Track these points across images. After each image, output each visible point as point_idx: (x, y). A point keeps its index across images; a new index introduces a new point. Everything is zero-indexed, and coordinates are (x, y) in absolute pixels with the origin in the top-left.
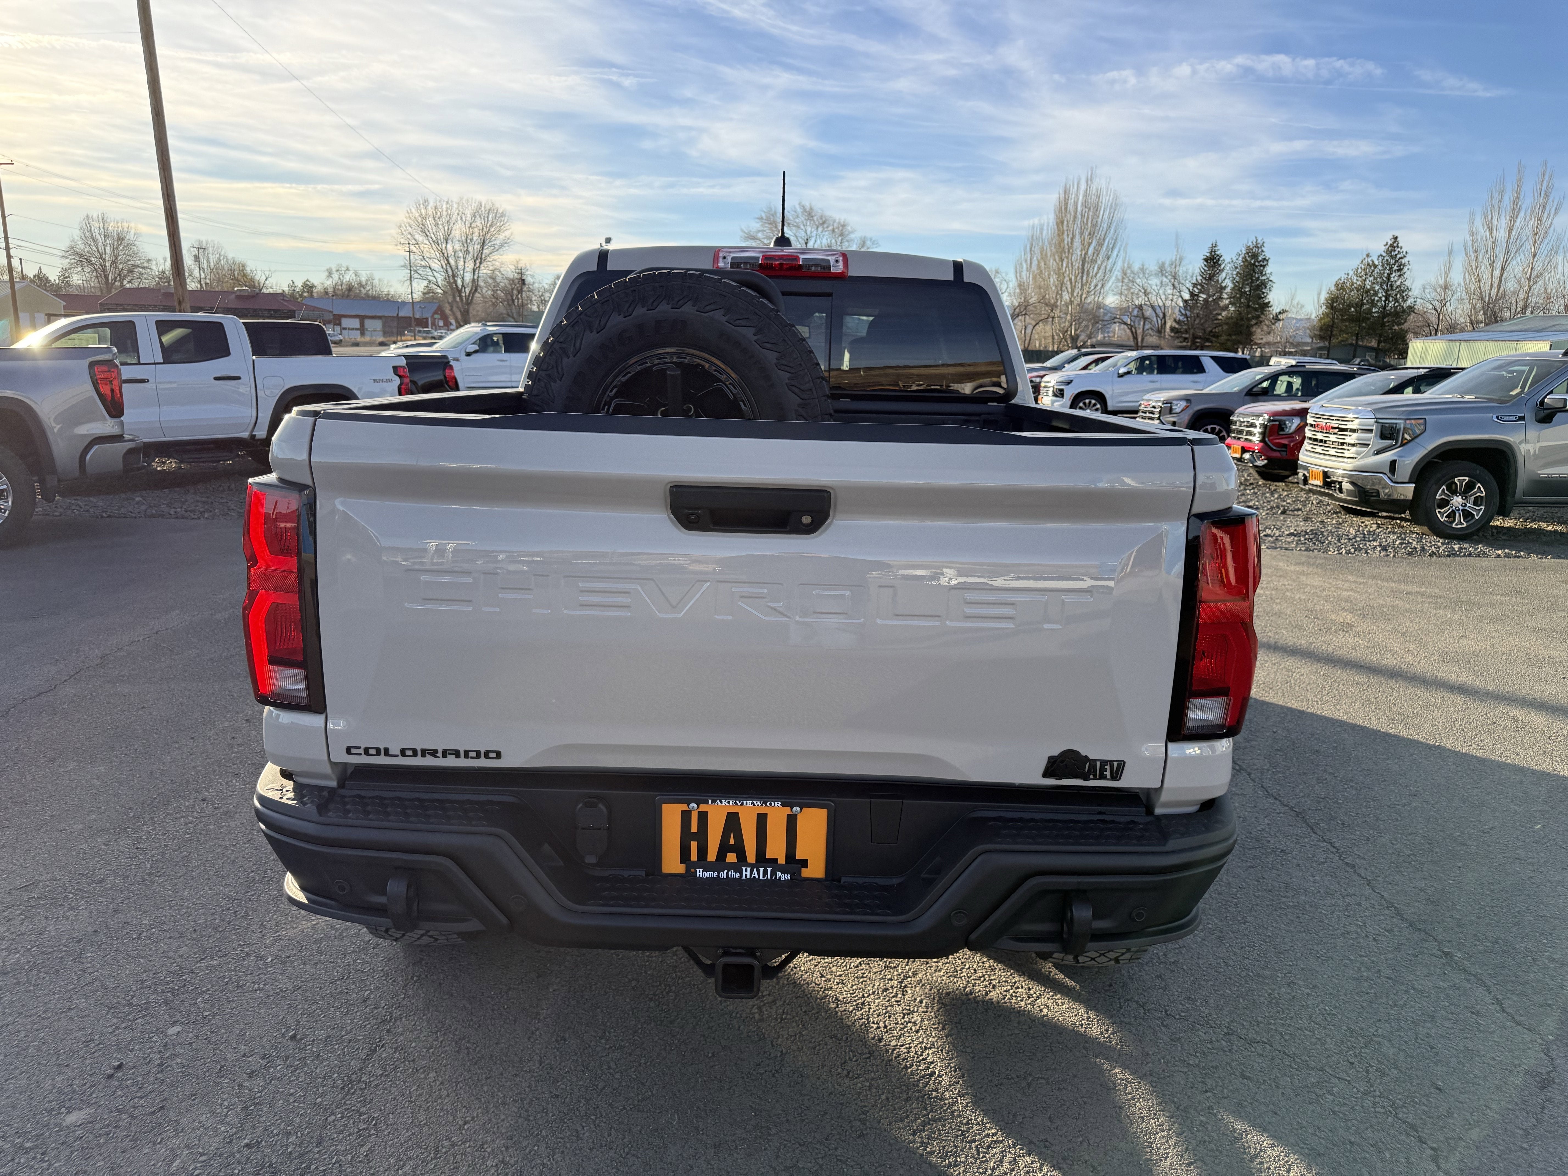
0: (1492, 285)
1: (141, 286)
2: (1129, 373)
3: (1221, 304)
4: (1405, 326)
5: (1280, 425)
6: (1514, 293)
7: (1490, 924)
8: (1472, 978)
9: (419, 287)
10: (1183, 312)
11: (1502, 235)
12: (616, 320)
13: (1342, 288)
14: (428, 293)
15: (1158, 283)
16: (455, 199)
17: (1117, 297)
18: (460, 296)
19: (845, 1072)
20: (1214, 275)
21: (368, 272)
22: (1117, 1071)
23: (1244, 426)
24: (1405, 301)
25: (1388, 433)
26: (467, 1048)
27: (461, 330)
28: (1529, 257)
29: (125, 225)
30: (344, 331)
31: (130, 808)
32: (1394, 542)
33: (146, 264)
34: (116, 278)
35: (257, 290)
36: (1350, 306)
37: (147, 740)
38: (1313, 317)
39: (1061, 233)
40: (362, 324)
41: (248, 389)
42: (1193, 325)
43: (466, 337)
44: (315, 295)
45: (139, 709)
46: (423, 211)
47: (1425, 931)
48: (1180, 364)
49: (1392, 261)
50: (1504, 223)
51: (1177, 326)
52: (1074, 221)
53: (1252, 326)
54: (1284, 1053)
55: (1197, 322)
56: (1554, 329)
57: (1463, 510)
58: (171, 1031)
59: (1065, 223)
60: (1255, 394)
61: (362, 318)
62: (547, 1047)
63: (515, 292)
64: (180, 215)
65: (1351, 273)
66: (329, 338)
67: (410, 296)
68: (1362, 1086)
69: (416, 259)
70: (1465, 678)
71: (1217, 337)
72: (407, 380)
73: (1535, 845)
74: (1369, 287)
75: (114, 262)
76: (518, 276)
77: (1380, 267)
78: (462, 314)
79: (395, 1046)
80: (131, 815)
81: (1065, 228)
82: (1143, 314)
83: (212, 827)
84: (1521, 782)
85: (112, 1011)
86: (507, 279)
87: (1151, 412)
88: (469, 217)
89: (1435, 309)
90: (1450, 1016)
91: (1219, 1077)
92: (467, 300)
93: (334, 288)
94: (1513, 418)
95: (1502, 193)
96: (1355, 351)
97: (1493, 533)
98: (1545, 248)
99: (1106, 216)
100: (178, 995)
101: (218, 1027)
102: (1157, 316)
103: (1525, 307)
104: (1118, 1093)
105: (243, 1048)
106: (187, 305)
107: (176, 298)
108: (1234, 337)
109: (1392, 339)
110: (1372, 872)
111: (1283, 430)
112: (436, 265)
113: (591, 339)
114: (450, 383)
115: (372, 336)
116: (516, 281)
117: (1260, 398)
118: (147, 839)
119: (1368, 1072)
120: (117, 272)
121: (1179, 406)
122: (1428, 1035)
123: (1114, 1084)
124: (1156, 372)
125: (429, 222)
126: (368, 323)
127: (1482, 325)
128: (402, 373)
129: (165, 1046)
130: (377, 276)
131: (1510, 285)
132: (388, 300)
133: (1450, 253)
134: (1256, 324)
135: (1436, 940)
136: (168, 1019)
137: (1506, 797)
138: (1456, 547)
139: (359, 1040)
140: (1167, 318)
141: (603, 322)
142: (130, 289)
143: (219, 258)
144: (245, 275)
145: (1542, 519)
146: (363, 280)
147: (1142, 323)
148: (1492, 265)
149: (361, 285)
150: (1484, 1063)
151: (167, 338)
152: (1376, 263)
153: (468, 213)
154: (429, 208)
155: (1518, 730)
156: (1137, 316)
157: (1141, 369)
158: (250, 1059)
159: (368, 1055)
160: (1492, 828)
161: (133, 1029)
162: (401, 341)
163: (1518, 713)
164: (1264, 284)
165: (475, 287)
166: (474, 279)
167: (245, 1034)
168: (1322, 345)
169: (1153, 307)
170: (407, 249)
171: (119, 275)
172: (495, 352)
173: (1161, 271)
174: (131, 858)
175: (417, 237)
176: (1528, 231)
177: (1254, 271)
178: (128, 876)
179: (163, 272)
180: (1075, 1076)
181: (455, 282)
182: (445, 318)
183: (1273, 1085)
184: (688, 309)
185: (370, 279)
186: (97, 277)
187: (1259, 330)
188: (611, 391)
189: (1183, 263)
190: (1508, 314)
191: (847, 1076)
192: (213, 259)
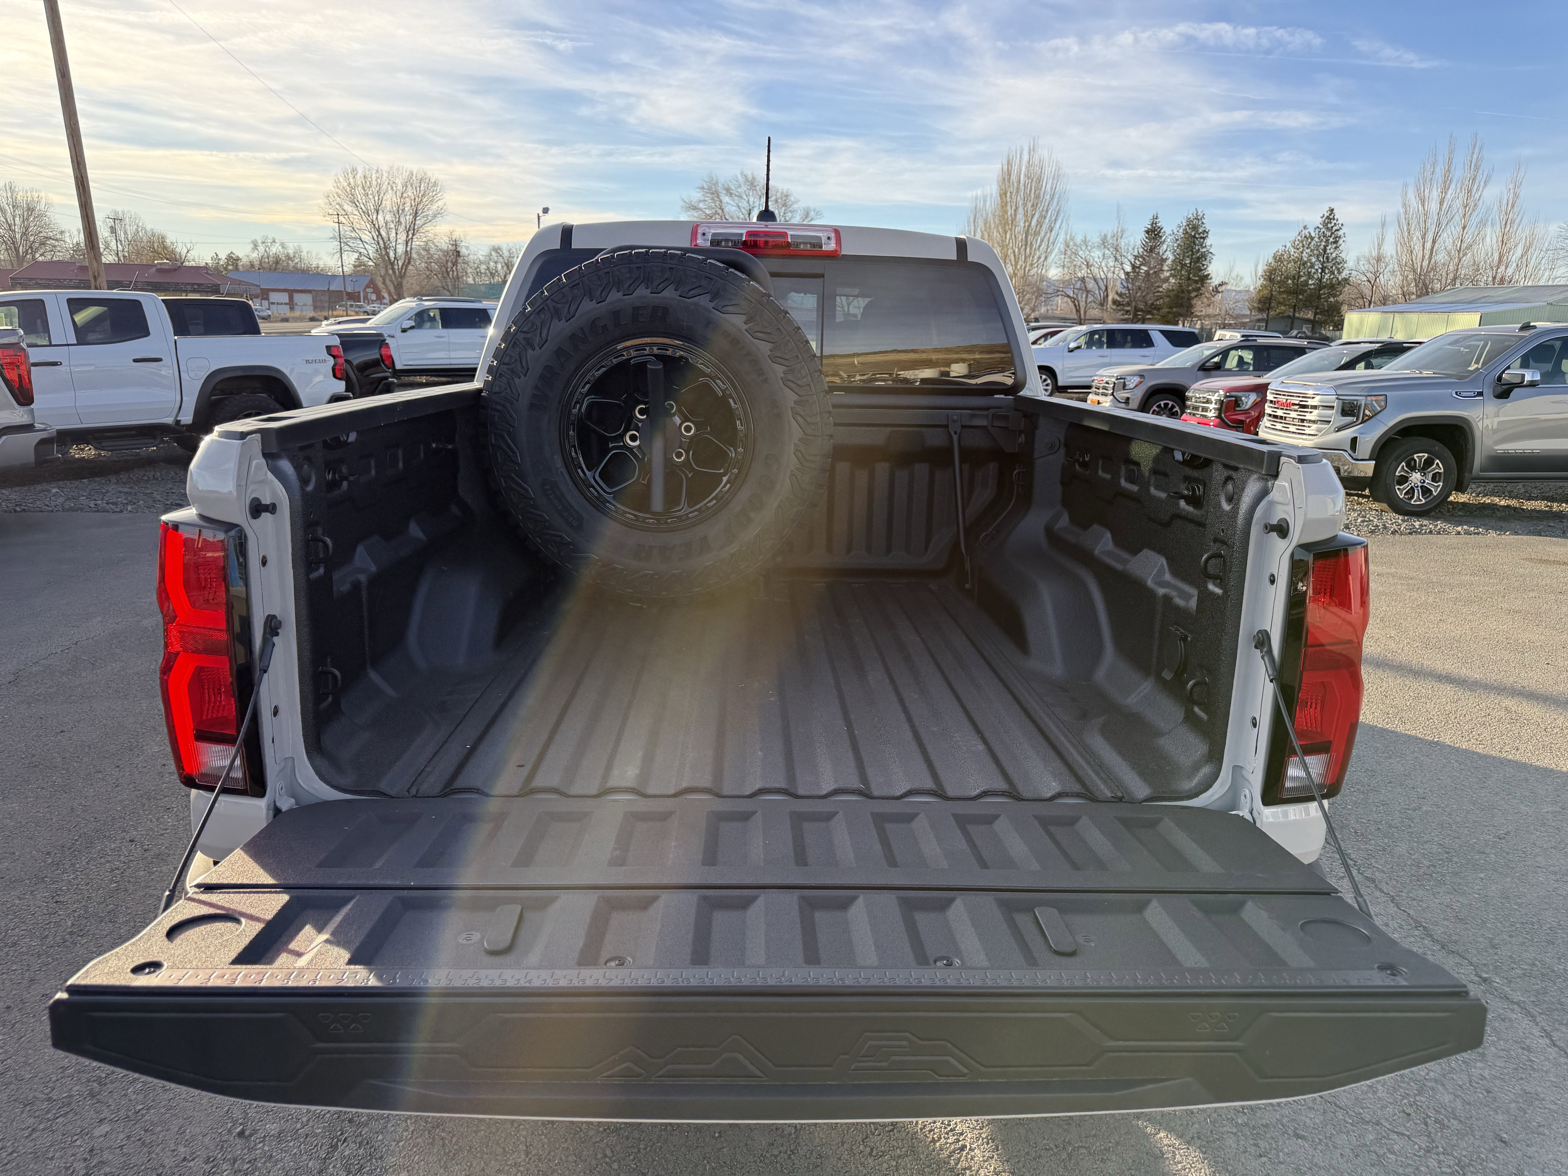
0: (1423, 256)
1: (55, 259)
2: (1079, 347)
3: (1162, 276)
4: (1340, 298)
5: (1236, 401)
6: (1444, 264)
7: (1524, 943)
8: (1515, 1006)
9: (350, 259)
10: (1125, 284)
11: (1433, 207)
12: (588, 307)
13: (1280, 260)
14: (360, 266)
15: (1101, 256)
16: (385, 168)
17: (1060, 269)
18: (393, 269)
19: (868, 1149)
20: (1155, 247)
21: (296, 244)
22: (1162, 1135)
23: (1200, 402)
24: (1340, 273)
25: (1349, 410)
26: (443, 1139)
27: (396, 305)
28: (1459, 229)
29: (35, 195)
30: (272, 306)
31: (48, 853)
32: (1356, 520)
33: (58, 236)
34: (27, 251)
35: (179, 264)
36: (1287, 278)
37: (67, 770)
38: (1252, 288)
39: (1004, 205)
40: (291, 298)
41: (171, 372)
42: (1135, 298)
43: (401, 312)
44: (241, 268)
45: (57, 733)
46: (352, 181)
47: (1458, 954)
48: (1129, 338)
49: (1329, 234)
50: (1435, 194)
51: (1119, 299)
52: (1017, 192)
53: (1193, 298)
54: (1336, 1104)
55: (1139, 294)
56: (1483, 300)
57: (1421, 487)
58: (97, 1132)
59: (1008, 194)
60: (1209, 369)
61: (291, 293)
62: (533, 1134)
63: (450, 264)
64: (91, 184)
65: (1289, 245)
66: (256, 313)
67: (340, 269)
68: (1423, 1142)
69: (346, 230)
70: (1450, 666)
71: (1159, 309)
72: (341, 361)
73: (1553, 851)
74: (1305, 259)
75: (24, 234)
76: (453, 248)
77: (1316, 239)
78: (395, 288)
79: (359, 1139)
80: (50, 861)
81: (1008, 200)
82: (1085, 286)
83: (142, 873)
84: (1527, 780)
85: (28, 1108)
86: (441, 250)
87: (1105, 388)
88: (400, 187)
89: (1369, 281)
90: (1501, 1054)
91: (1272, 1138)
92: (400, 273)
93: (261, 262)
94: (1472, 394)
95: (1434, 165)
96: (1292, 323)
97: (1449, 509)
98: (1474, 220)
99: (1049, 187)
100: (105, 1084)
101: (152, 1124)
102: (1099, 288)
103: (1455, 279)
104: (1167, 1163)
105: (183, 1149)
106: (103, 280)
107: (90, 273)
108: (1175, 310)
109: (1327, 311)
110: (1394, 887)
111: (1239, 406)
112: (366, 237)
113: (559, 328)
114: (387, 362)
115: (302, 311)
116: (451, 253)
117: (1214, 373)
118: (68, 889)
119: (1426, 1124)
120: (29, 244)
121: (1132, 382)
122: (1483, 1078)
123: (1161, 1151)
124: (1105, 346)
125: (359, 191)
126: (298, 297)
127: (1414, 297)
128: (336, 353)
129: (91, 1151)
130: (305, 247)
131: (1441, 257)
132: (318, 274)
133: (1383, 225)
134: (1196, 296)
135: (1471, 964)
136: (95, 1116)
137: (1515, 798)
138: (1417, 524)
139: (316, 1135)
140: (1109, 290)
141: (573, 309)
142: (43, 262)
143: (137, 230)
144: (165, 248)
145: (1493, 494)
146: (291, 252)
147: (1084, 296)
148: (1423, 237)
149: (288, 257)
150: (1545, 1108)
151: (81, 317)
152: (1313, 235)
153: (399, 182)
154: (358, 177)
155: (1513, 721)
156: (1080, 289)
157: (1090, 343)
158: (192, 1164)
159: (328, 1153)
160: (1507, 833)
161: (53, 1131)
162: (333, 316)
163: (1510, 703)
164: (1204, 256)
165: (409, 260)
166: (406, 251)
167: (184, 1132)
168: (1260, 317)
169: (1095, 280)
170: (336, 220)
171: (31, 247)
172: (431, 328)
173: (1104, 243)
174: (50, 914)
175: (346, 207)
176: (1458, 203)
177: (1194, 243)
178: (46, 936)
179: (78, 244)
180: (1117, 1144)
181: (388, 254)
182: (377, 291)
183: (1330, 1144)
184: (669, 294)
185: (298, 252)
186: (7, 249)
187: (1200, 303)
188: (583, 388)
189: (1124, 236)
190: (1439, 286)
191: (870, 1154)
192: (131, 230)
